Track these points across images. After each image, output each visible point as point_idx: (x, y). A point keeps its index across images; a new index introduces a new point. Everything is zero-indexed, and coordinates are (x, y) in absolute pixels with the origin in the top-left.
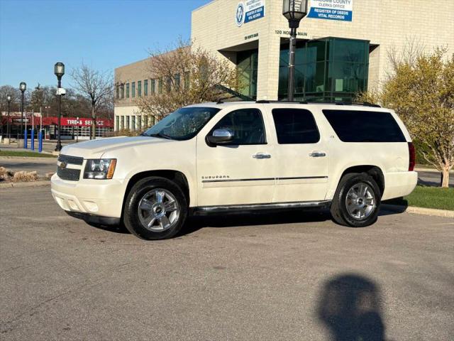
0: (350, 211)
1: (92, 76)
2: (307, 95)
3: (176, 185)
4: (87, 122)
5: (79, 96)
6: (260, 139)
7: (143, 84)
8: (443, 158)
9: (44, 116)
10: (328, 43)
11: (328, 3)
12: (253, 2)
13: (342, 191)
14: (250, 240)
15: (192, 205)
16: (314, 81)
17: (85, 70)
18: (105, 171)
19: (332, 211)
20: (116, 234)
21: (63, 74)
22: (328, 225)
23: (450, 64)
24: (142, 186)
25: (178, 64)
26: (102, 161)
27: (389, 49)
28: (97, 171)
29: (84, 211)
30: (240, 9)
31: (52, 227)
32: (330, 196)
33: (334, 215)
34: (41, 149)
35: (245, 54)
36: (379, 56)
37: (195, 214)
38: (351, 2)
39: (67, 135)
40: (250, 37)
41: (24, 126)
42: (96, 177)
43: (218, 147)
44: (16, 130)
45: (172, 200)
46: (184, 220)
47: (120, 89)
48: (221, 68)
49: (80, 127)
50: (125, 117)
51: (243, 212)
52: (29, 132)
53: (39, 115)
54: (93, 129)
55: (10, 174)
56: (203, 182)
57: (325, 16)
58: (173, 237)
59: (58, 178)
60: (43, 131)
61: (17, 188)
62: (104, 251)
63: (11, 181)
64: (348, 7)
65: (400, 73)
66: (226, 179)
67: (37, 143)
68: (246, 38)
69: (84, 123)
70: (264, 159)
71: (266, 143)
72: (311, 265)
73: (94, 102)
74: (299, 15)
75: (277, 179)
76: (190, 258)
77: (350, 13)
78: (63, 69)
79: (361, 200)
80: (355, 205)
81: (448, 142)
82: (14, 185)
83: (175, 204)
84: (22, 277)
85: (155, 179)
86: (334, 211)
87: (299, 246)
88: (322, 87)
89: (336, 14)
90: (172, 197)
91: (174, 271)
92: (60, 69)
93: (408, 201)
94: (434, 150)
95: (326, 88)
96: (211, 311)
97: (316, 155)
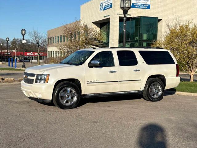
0: (151, 94)
1: (38, 34)
2: (131, 41)
3: (76, 85)
4: (36, 54)
5: (32, 43)
6: (111, 64)
7: (60, 37)
8: (191, 69)
9: (17, 52)
10: (140, 19)
11: (140, 1)
12: (107, 1)
13: (148, 86)
14: (108, 109)
15: (82, 93)
16: (134, 35)
17: (35, 32)
18: (45, 79)
19: (143, 95)
20: (50, 106)
21: (25, 34)
22: (142, 101)
23: (193, 28)
24: (61, 86)
25: (75, 30)
26: (43, 75)
27: (166, 21)
28: (41, 79)
29: (36, 97)
30: (101, 4)
31: (22, 104)
32: (142, 88)
33: (144, 96)
34: (16, 67)
35: (104, 24)
36: (162, 24)
37: (84, 97)
38: (150, 1)
39: (27, 60)
40: (106, 16)
41: (8, 56)
42: (41, 82)
43: (93, 68)
44: (5, 58)
45: (74, 91)
46: (79, 100)
47: (50, 40)
48: (94, 32)
49: (33, 56)
50: (52, 52)
51: (105, 96)
52: (11, 59)
53: (15, 51)
54: (39, 57)
55: (3, 79)
56: (87, 83)
57: (138, 7)
58: (75, 108)
59: (24, 82)
60: (17, 58)
61: (6, 85)
62: (44, 115)
63: (4, 83)
64: (148, 3)
65: (171, 32)
66: (97, 82)
67: (14, 64)
68: (104, 17)
69: (34, 54)
70: (114, 73)
71: (115, 66)
72: (135, 119)
73: (39, 46)
74: (128, 9)
75: (119, 81)
76: (82, 118)
77: (149, 5)
78: (25, 32)
79: (156, 90)
80: (153, 92)
81: (193, 62)
82: (5, 84)
83: (75, 93)
84: (9, 128)
85: (67, 83)
86: (144, 95)
87: (129, 111)
88: (138, 38)
89: (143, 6)
90: (74, 90)
91: (75, 124)
92: (24, 32)
93: (176, 89)
94: (187, 66)
95: (139, 38)
96: (92, 143)
97: (136, 71)
